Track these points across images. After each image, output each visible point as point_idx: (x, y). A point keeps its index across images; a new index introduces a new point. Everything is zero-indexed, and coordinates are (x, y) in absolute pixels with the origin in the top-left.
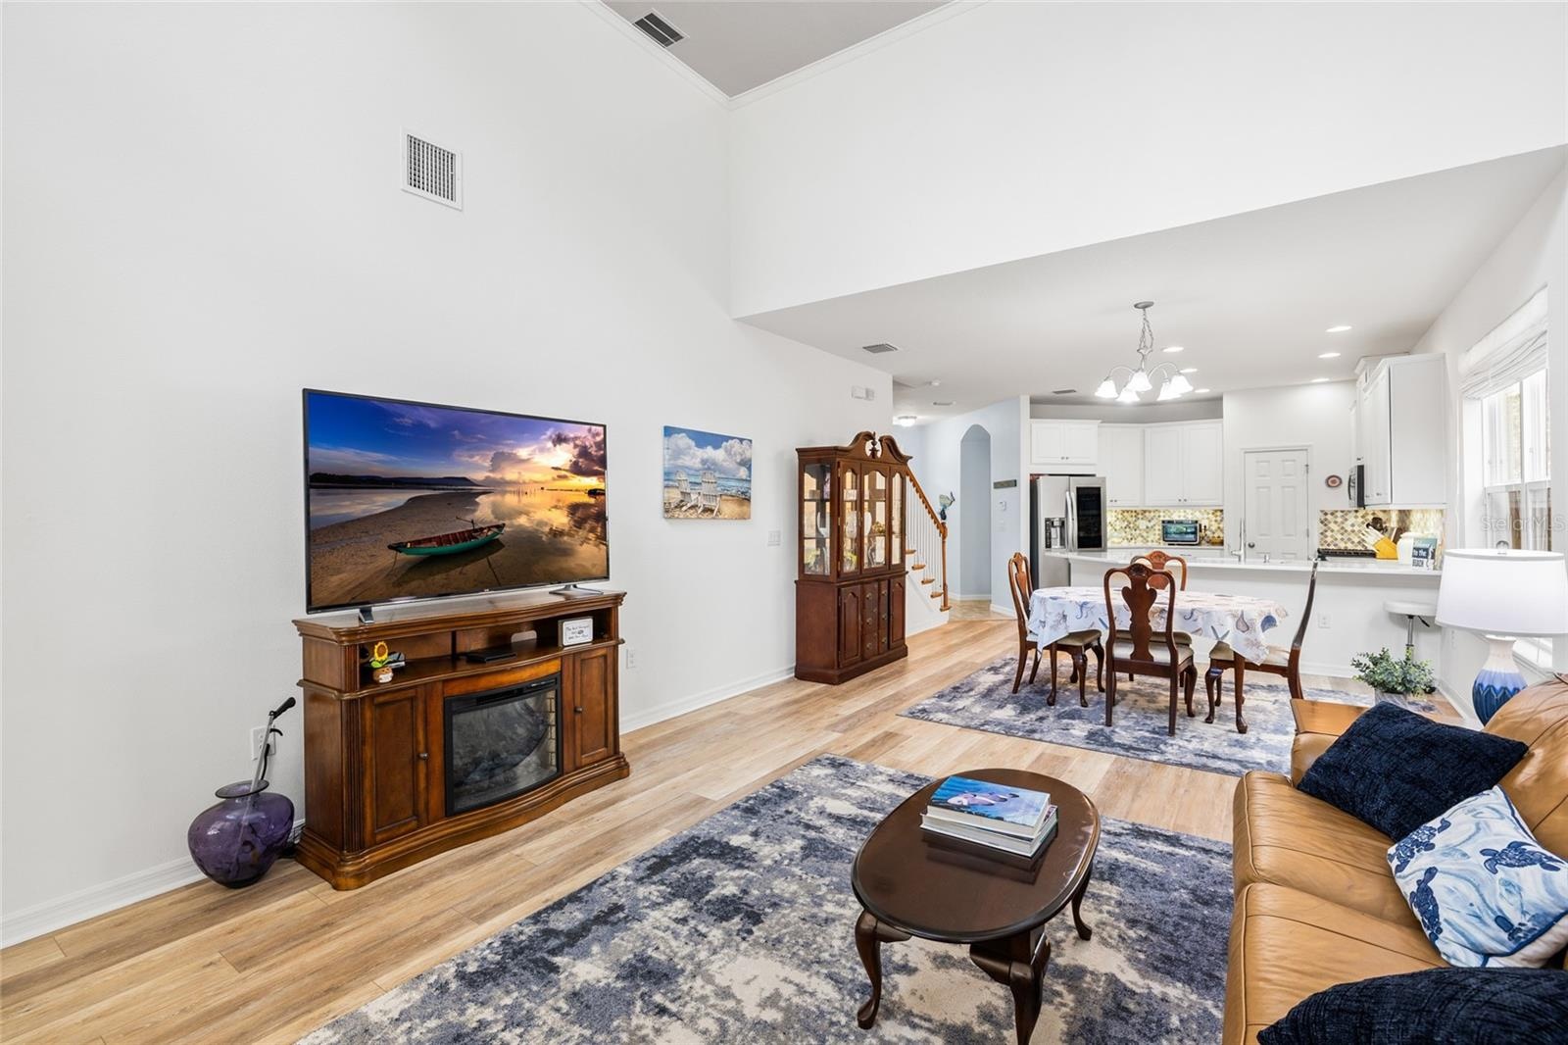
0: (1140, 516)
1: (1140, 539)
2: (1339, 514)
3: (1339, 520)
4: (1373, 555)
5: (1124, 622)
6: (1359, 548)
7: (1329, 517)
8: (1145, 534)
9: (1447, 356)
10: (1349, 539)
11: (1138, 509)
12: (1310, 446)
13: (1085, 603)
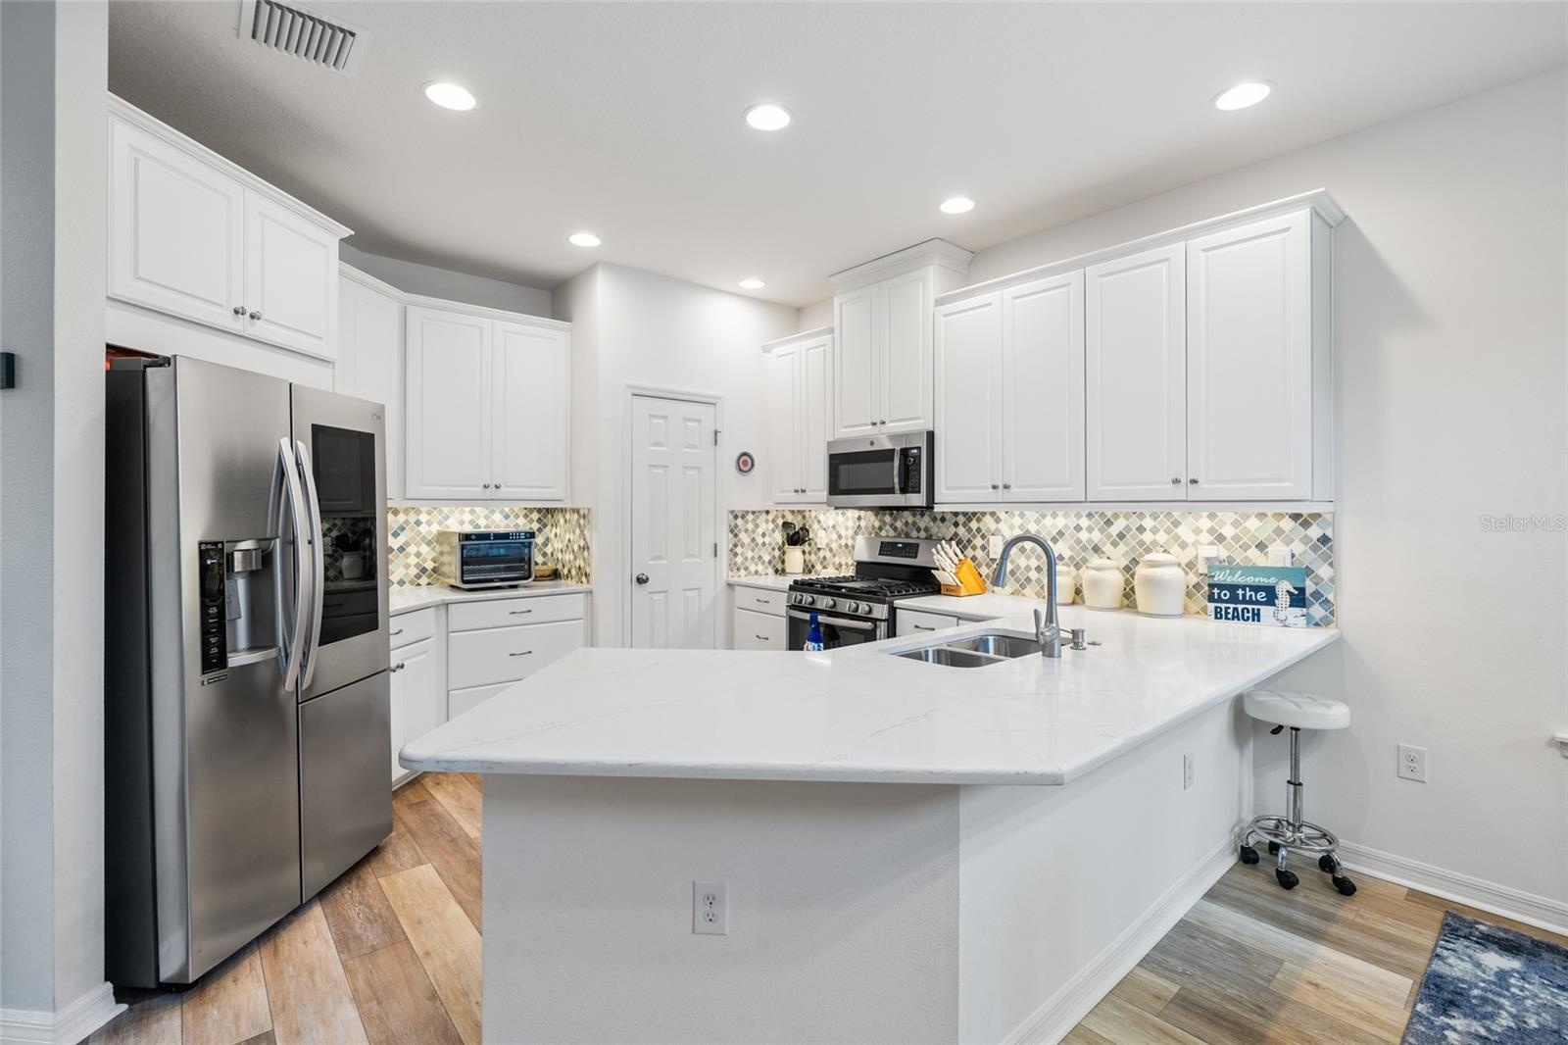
7: (740, 521)
10: (760, 558)
12: (720, 398)
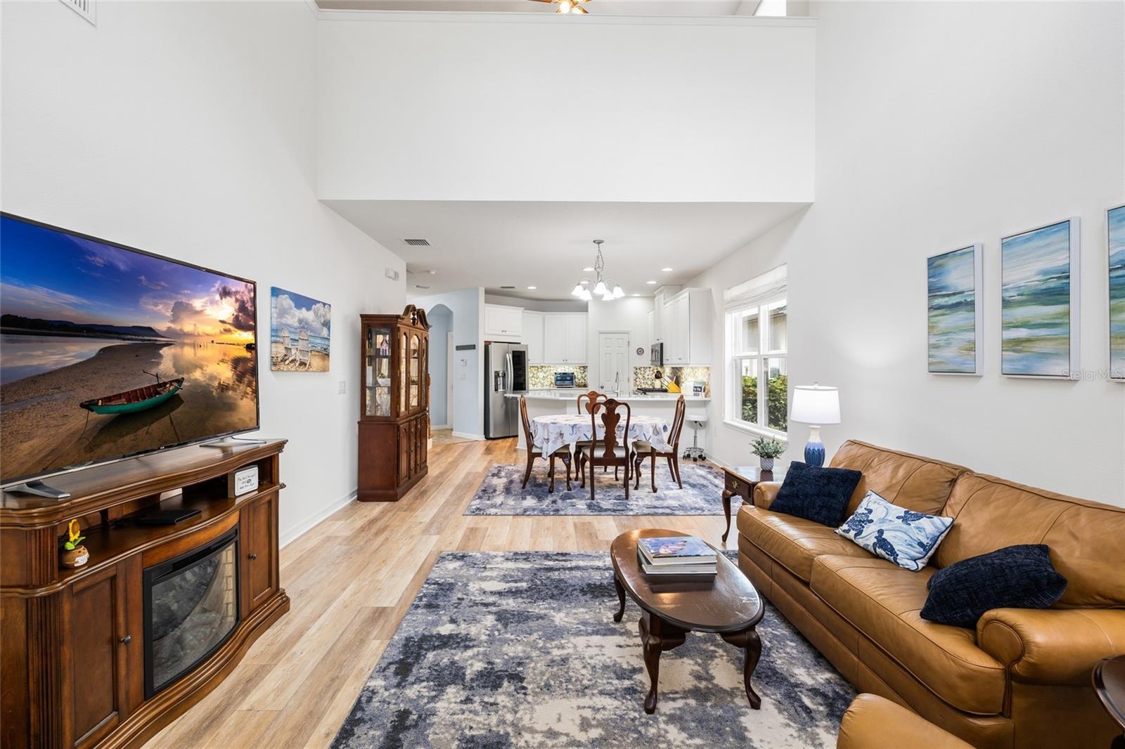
0: (540, 370)
1: (540, 384)
2: (642, 369)
3: (642, 372)
4: (666, 391)
5: (601, 435)
6: (651, 387)
8: (543, 381)
9: (713, 290)
10: (647, 383)
11: (539, 366)
12: (630, 331)
13: (575, 425)
